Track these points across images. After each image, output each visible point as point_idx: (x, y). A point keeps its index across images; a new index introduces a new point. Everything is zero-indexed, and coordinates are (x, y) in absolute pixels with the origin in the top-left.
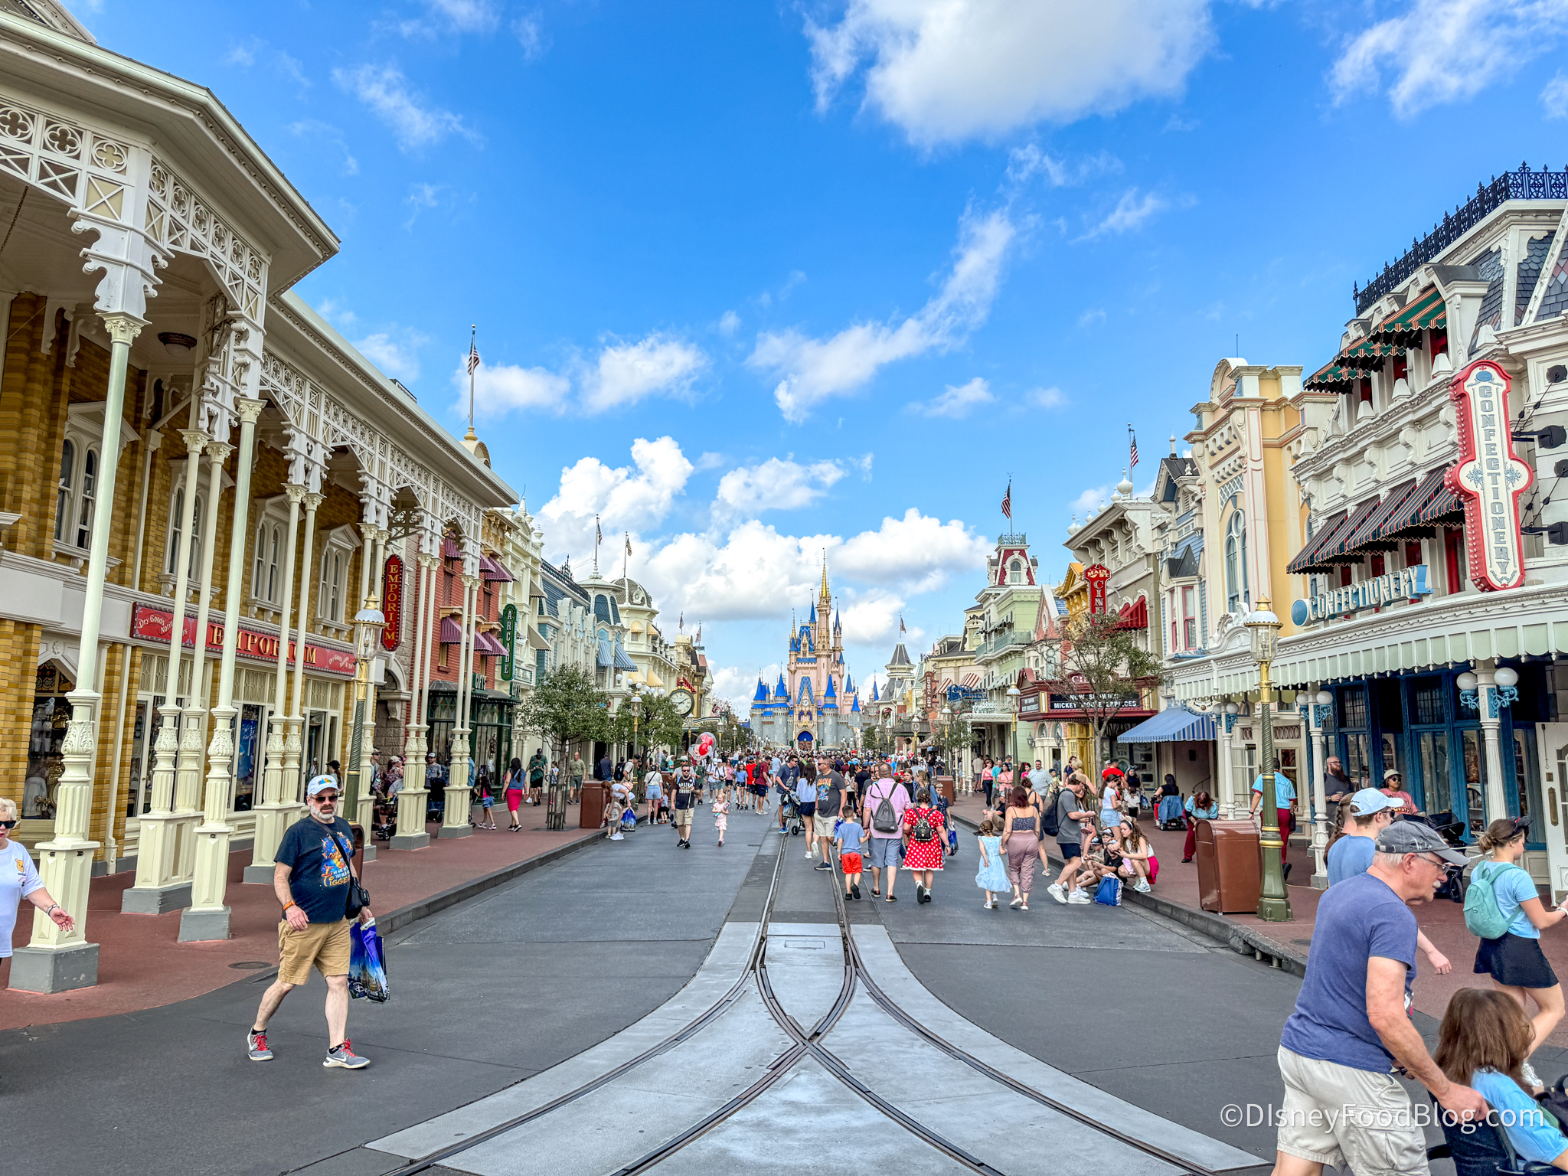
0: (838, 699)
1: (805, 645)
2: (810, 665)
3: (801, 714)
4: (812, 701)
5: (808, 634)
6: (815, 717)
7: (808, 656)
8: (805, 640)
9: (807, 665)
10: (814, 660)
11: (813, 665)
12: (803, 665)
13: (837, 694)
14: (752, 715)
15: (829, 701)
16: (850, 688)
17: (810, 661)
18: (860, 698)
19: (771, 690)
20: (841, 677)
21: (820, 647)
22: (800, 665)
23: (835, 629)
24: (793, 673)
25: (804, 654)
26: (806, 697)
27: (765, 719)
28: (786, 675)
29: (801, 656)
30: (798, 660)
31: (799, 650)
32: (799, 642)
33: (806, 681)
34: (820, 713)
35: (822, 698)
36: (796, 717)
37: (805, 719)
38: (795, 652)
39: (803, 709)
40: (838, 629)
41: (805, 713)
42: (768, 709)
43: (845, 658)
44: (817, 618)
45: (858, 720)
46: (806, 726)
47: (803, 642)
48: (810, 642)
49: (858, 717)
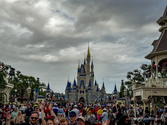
0: (92, 87)
3: (81, 92)
4: (84, 87)
5: (83, 67)
6: (85, 93)
7: (83, 74)
8: (82, 69)
9: (83, 77)
10: (85, 75)
11: (85, 77)
13: (92, 85)
14: (66, 92)
15: (90, 88)
16: (96, 84)
18: (99, 87)
19: (72, 84)
20: (93, 81)
21: (87, 71)
22: (81, 77)
24: (78, 79)
26: (82, 86)
27: (70, 93)
28: (76, 80)
29: (81, 74)
30: (80, 75)
31: (80, 72)
32: (80, 70)
33: (82, 81)
34: (86, 91)
35: (87, 87)
36: (79, 93)
37: (82, 93)
38: (79, 73)
39: (81, 90)
40: (92, 67)
41: (82, 91)
42: (71, 90)
43: (94, 75)
44: (86, 63)
45: (99, 94)
46: (82, 96)
47: (82, 70)
48: (84, 70)
49: (99, 93)
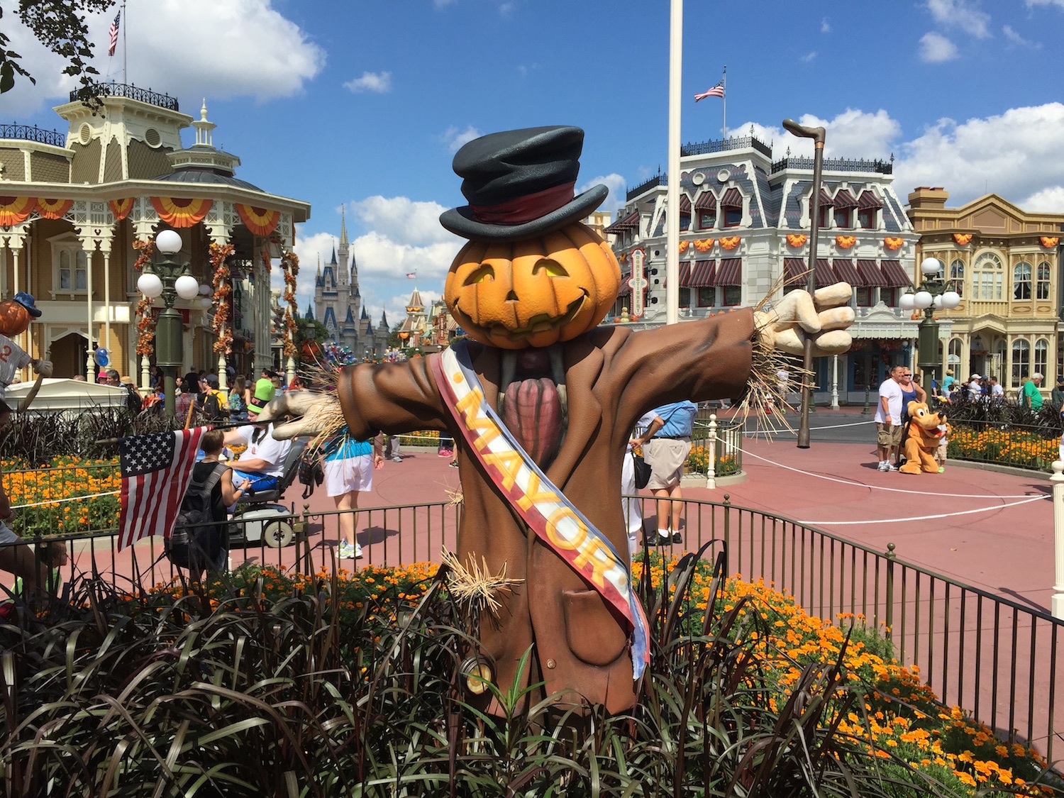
0: (355, 325)
1: (328, 282)
2: (333, 298)
4: (335, 326)
5: (331, 273)
6: (337, 339)
7: (331, 291)
8: (328, 278)
9: (330, 298)
10: (336, 294)
11: (336, 298)
12: (327, 298)
13: (355, 321)
15: (349, 326)
16: (364, 316)
17: (332, 295)
18: (373, 324)
20: (357, 308)
21: (341, 284)
22: (324, 298)
23: (352, 269)
24: (319, 304)
25: (328, 289)
26: (330, 323)
29: (325, 291)
30: (324, 294)
31: (323, 286)
32: (324, 280)
33: (330, 310)
34: (341, 336)
35: (343, 324)
38: (319, 288)
40: (354, 270)
41: (330, 336)
43: (361, 293)
44: (338, 261)
47: (326, 279)
48: (333, 281)
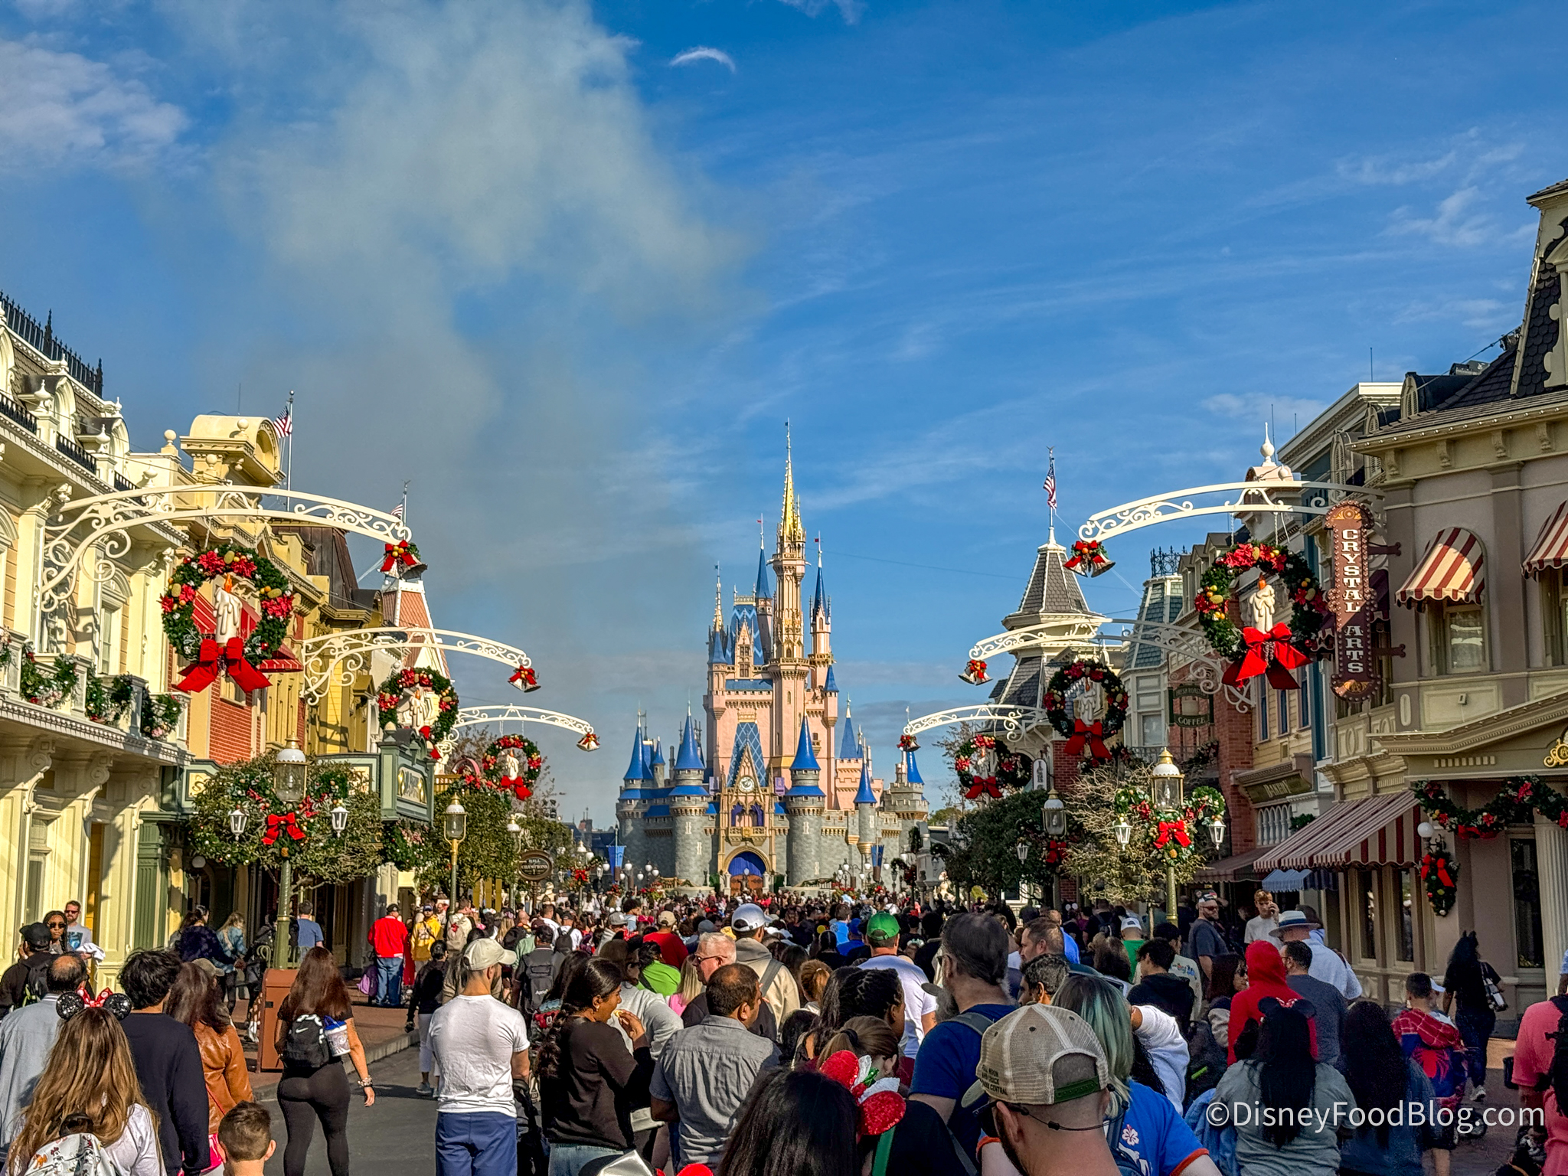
0: (823, 774)
1: (745, 649)
2: (757, 697)
3: (739, 811)
4: (763, 780)
6: (771, 820)
8: (745, 637)
10: (765, 685)
11: (766, 696)
12: (741, 697)
13: (822, 763)
14: (622, 816)
15: (804, 778)
17: (755, 687)
19: (666, 757)
20: (829, 723)
21: (781, 654)
22: (733, 697)
24: (717, 715)
26: (748, 771)
27: (653, 825)
29: (737, 677)
32: (730, 641)
34: (781, 808)
35: (786, 774)
36: (724, 820)
37: (746, 822)
38: (722, 667)
39: (742, 799)
40: (821, 614)
41: (748, 808)
42: (659, 802)
45: (872, 826)
46: (751, 840)
49: (872, 817)
